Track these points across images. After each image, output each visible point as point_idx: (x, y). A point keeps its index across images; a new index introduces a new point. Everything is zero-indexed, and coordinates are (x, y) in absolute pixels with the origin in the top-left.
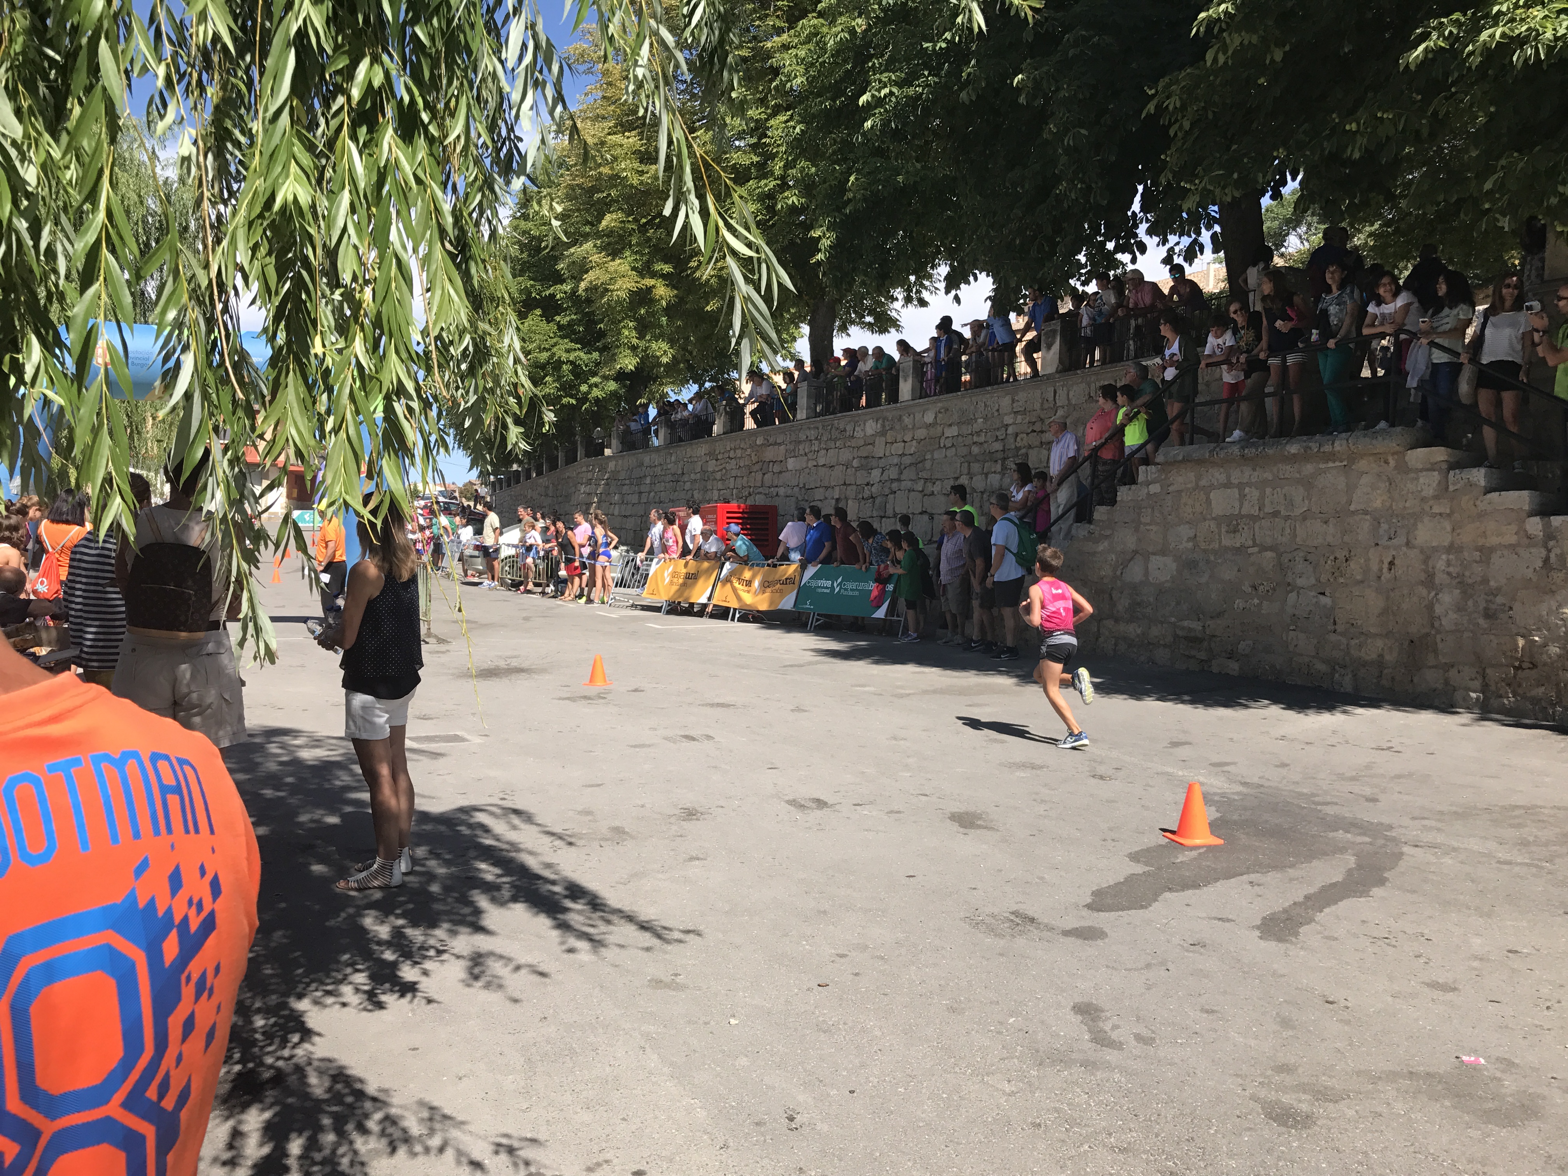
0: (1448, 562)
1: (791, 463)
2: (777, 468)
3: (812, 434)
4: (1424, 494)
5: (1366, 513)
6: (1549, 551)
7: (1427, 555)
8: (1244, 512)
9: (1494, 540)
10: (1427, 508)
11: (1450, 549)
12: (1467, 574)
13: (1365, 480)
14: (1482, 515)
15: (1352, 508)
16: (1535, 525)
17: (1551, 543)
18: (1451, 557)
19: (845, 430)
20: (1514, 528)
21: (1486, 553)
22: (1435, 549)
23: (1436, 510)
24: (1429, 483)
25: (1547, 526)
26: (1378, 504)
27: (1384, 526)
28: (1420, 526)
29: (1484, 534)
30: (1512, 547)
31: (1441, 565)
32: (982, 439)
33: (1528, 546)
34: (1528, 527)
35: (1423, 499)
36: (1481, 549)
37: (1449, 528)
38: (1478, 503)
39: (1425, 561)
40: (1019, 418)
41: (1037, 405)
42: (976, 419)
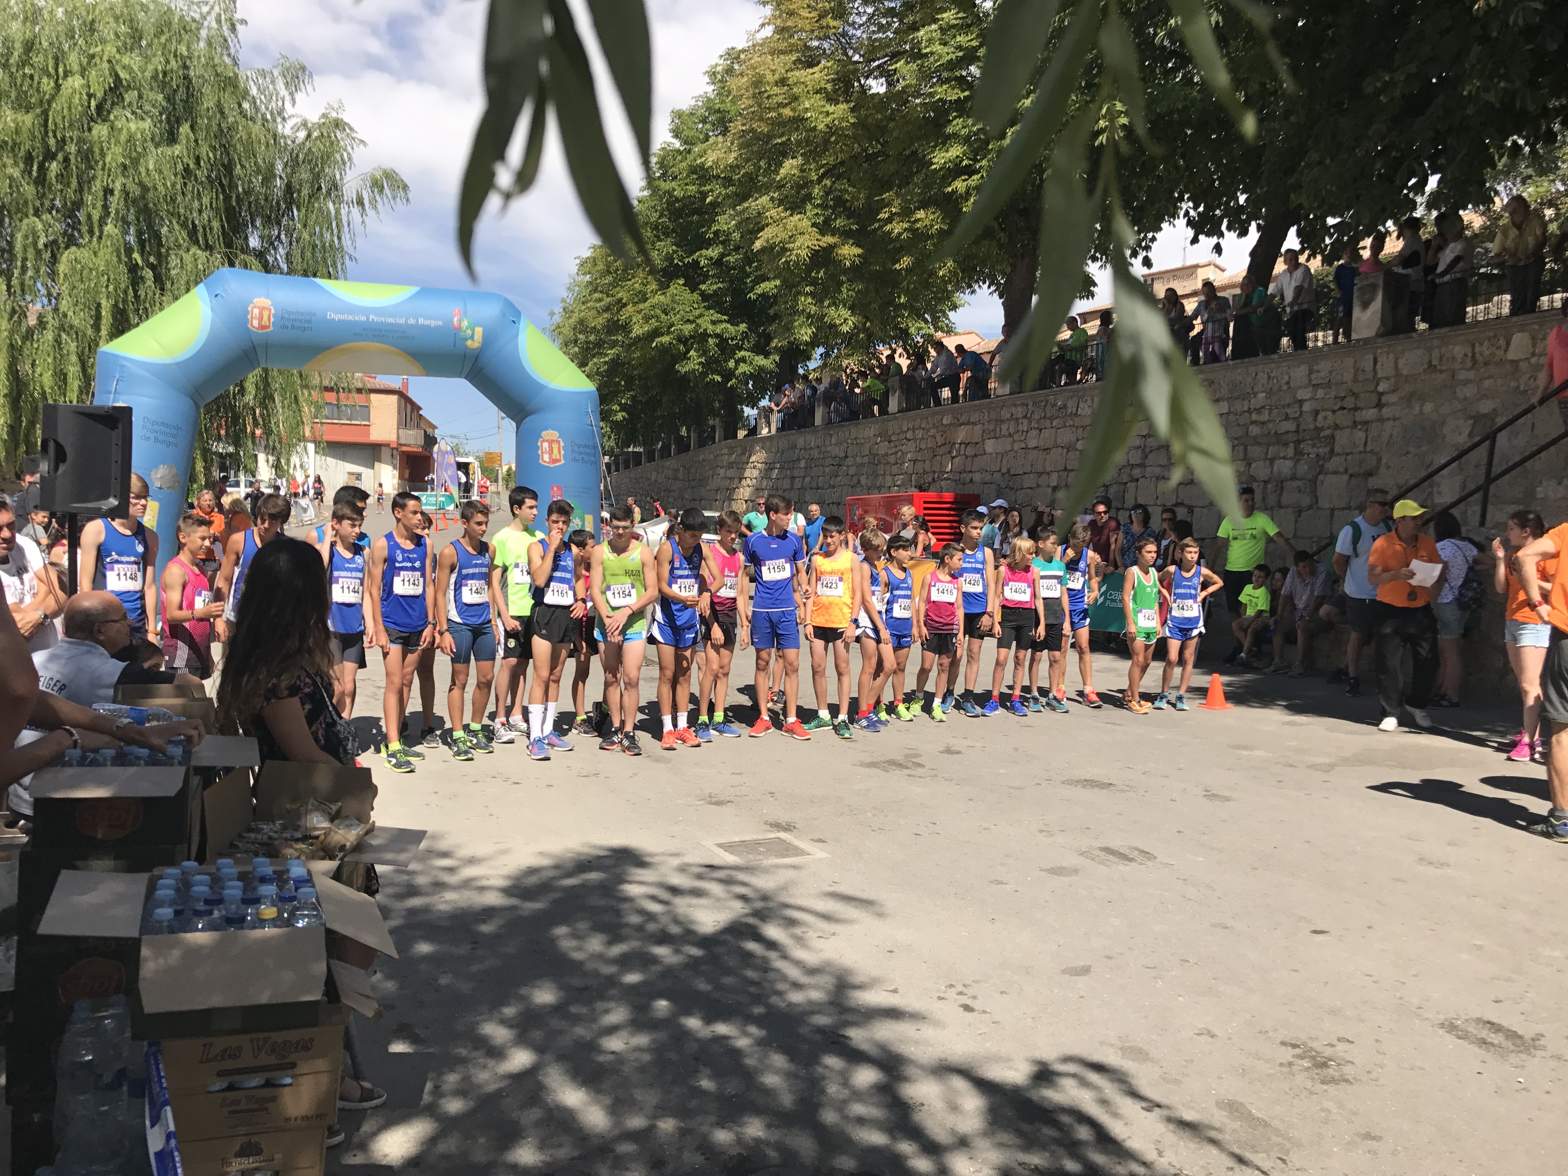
1: (990, 446)
2: (970, 451)
19: (1065, 407)
32: (1265, 417)
40: (1320, 393)
41: (1348, 377)
42: (1255, 394)
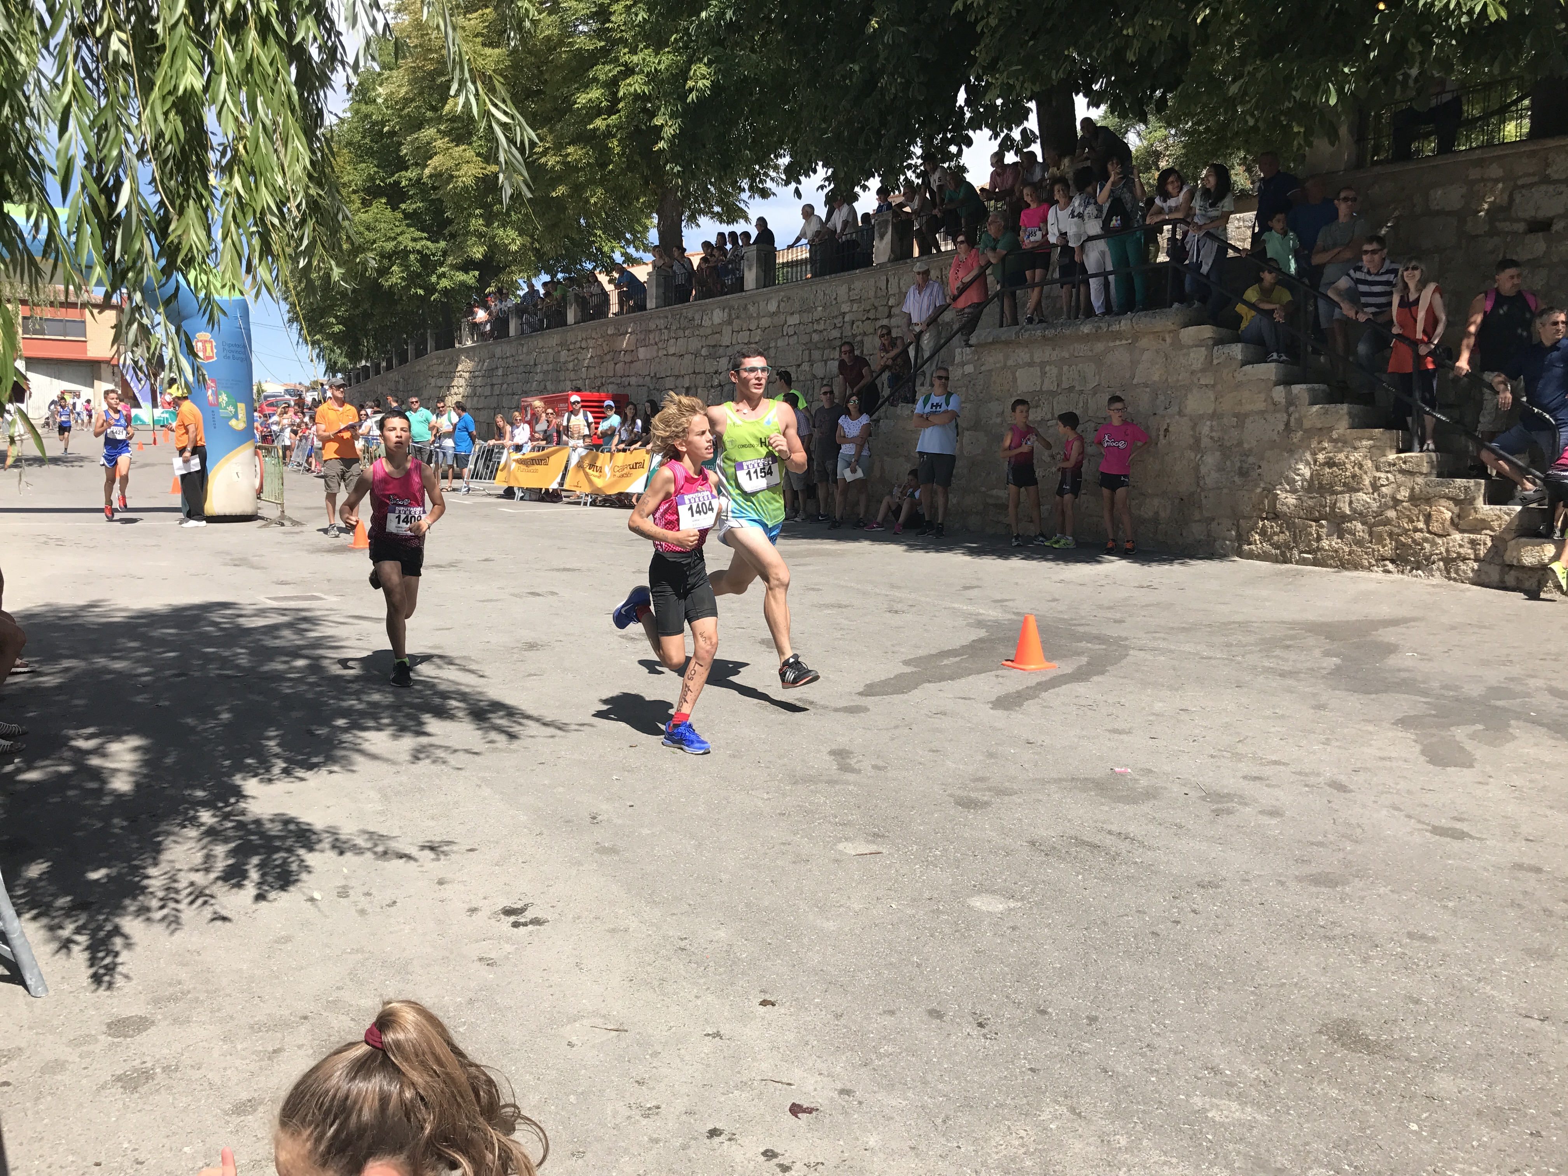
0: (1212, 429)
1: (642, 353)
2: (628, 358)
3: (661, 323)
4: (1194, 367)
5: (1146, 385)
6: (1290, 415)
7: (1195, 422)
8: (1045, 388)
9: (1248, 407)
10: (1196, 381)
11: (1215, 416)
12: (1226, 438)
13: (1146, 356)
14: (1239, 386)
15: (1135, 381)
16: (1279, 393)
17: (1292, 409)
18: (1214, 423)
19: (693, 319)
20: (1263, 396)
21: (1241, 418)
22: (1201, 417)
23: (1203, 382)
24: (1197, 357)
25: (1289, 393)
26: (1156, 378)
27: (1161, 398)
28: (1189, 396)
29: (1240, 403)
30: (1262, 413)
31: (1205, 430)
32: (821, 327)
33: (1275, 411)
34: (1274, 395)
35: (1193, 373)
36: (1236, 415)
37: (1212, 398)
38: (1236, 374)
39: (1193, 428)
40: (855, 306)
41: (872, 294)
42: (816, 307)
